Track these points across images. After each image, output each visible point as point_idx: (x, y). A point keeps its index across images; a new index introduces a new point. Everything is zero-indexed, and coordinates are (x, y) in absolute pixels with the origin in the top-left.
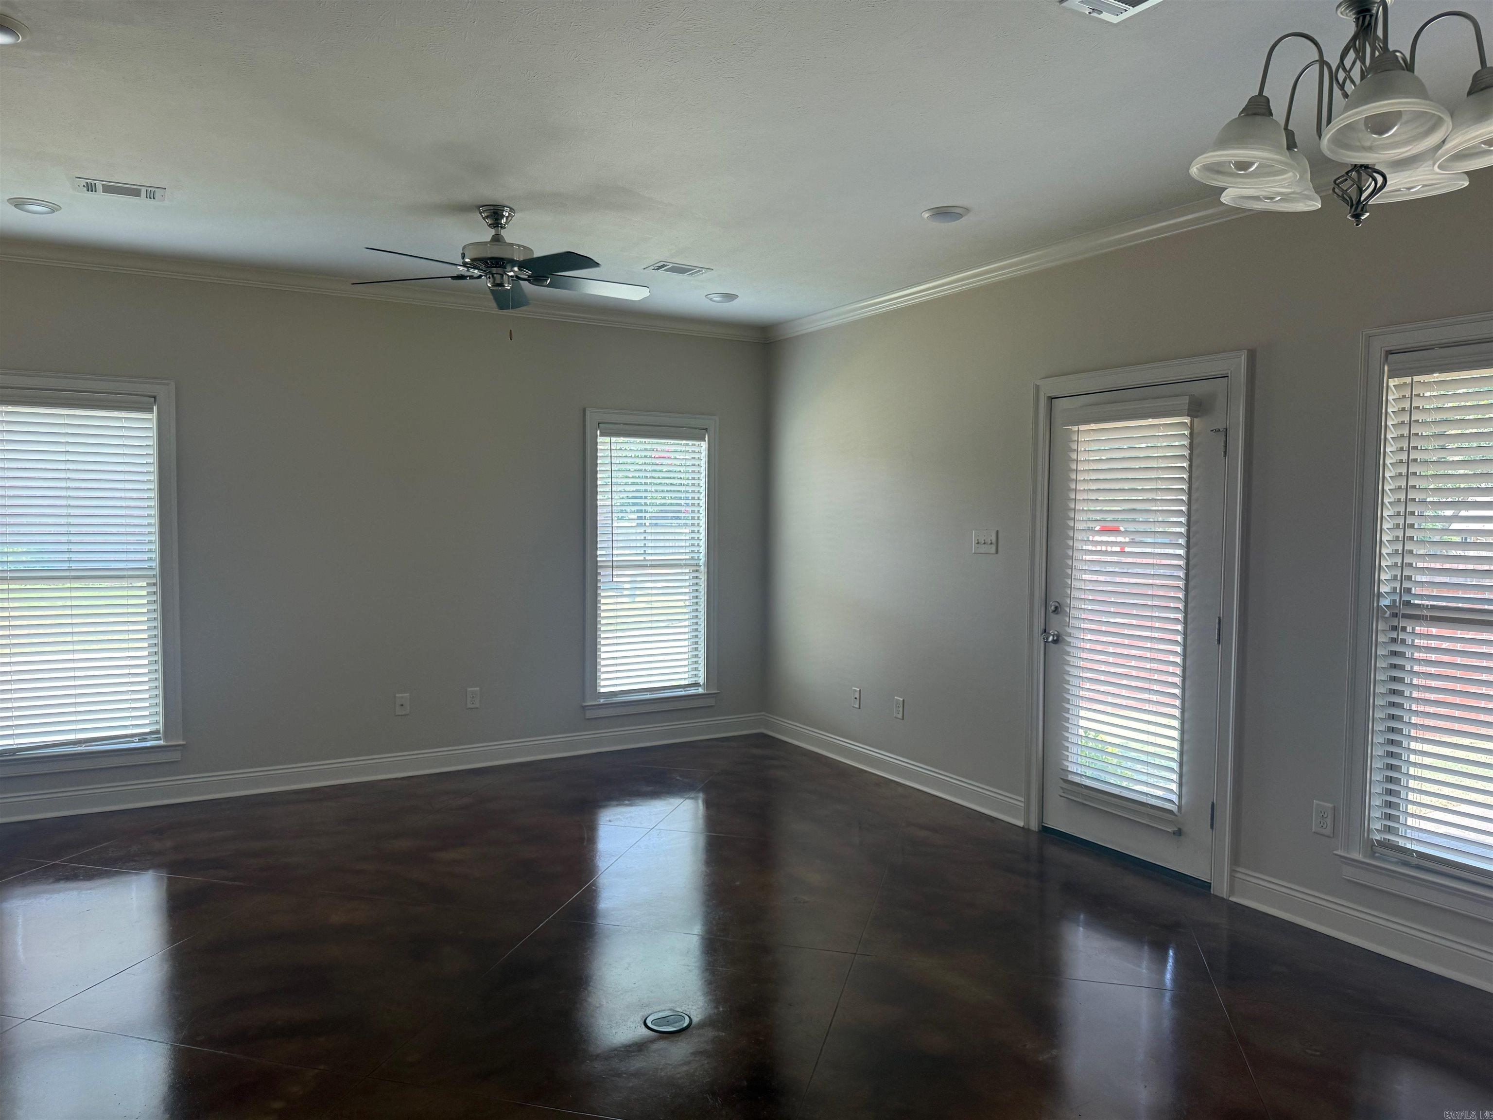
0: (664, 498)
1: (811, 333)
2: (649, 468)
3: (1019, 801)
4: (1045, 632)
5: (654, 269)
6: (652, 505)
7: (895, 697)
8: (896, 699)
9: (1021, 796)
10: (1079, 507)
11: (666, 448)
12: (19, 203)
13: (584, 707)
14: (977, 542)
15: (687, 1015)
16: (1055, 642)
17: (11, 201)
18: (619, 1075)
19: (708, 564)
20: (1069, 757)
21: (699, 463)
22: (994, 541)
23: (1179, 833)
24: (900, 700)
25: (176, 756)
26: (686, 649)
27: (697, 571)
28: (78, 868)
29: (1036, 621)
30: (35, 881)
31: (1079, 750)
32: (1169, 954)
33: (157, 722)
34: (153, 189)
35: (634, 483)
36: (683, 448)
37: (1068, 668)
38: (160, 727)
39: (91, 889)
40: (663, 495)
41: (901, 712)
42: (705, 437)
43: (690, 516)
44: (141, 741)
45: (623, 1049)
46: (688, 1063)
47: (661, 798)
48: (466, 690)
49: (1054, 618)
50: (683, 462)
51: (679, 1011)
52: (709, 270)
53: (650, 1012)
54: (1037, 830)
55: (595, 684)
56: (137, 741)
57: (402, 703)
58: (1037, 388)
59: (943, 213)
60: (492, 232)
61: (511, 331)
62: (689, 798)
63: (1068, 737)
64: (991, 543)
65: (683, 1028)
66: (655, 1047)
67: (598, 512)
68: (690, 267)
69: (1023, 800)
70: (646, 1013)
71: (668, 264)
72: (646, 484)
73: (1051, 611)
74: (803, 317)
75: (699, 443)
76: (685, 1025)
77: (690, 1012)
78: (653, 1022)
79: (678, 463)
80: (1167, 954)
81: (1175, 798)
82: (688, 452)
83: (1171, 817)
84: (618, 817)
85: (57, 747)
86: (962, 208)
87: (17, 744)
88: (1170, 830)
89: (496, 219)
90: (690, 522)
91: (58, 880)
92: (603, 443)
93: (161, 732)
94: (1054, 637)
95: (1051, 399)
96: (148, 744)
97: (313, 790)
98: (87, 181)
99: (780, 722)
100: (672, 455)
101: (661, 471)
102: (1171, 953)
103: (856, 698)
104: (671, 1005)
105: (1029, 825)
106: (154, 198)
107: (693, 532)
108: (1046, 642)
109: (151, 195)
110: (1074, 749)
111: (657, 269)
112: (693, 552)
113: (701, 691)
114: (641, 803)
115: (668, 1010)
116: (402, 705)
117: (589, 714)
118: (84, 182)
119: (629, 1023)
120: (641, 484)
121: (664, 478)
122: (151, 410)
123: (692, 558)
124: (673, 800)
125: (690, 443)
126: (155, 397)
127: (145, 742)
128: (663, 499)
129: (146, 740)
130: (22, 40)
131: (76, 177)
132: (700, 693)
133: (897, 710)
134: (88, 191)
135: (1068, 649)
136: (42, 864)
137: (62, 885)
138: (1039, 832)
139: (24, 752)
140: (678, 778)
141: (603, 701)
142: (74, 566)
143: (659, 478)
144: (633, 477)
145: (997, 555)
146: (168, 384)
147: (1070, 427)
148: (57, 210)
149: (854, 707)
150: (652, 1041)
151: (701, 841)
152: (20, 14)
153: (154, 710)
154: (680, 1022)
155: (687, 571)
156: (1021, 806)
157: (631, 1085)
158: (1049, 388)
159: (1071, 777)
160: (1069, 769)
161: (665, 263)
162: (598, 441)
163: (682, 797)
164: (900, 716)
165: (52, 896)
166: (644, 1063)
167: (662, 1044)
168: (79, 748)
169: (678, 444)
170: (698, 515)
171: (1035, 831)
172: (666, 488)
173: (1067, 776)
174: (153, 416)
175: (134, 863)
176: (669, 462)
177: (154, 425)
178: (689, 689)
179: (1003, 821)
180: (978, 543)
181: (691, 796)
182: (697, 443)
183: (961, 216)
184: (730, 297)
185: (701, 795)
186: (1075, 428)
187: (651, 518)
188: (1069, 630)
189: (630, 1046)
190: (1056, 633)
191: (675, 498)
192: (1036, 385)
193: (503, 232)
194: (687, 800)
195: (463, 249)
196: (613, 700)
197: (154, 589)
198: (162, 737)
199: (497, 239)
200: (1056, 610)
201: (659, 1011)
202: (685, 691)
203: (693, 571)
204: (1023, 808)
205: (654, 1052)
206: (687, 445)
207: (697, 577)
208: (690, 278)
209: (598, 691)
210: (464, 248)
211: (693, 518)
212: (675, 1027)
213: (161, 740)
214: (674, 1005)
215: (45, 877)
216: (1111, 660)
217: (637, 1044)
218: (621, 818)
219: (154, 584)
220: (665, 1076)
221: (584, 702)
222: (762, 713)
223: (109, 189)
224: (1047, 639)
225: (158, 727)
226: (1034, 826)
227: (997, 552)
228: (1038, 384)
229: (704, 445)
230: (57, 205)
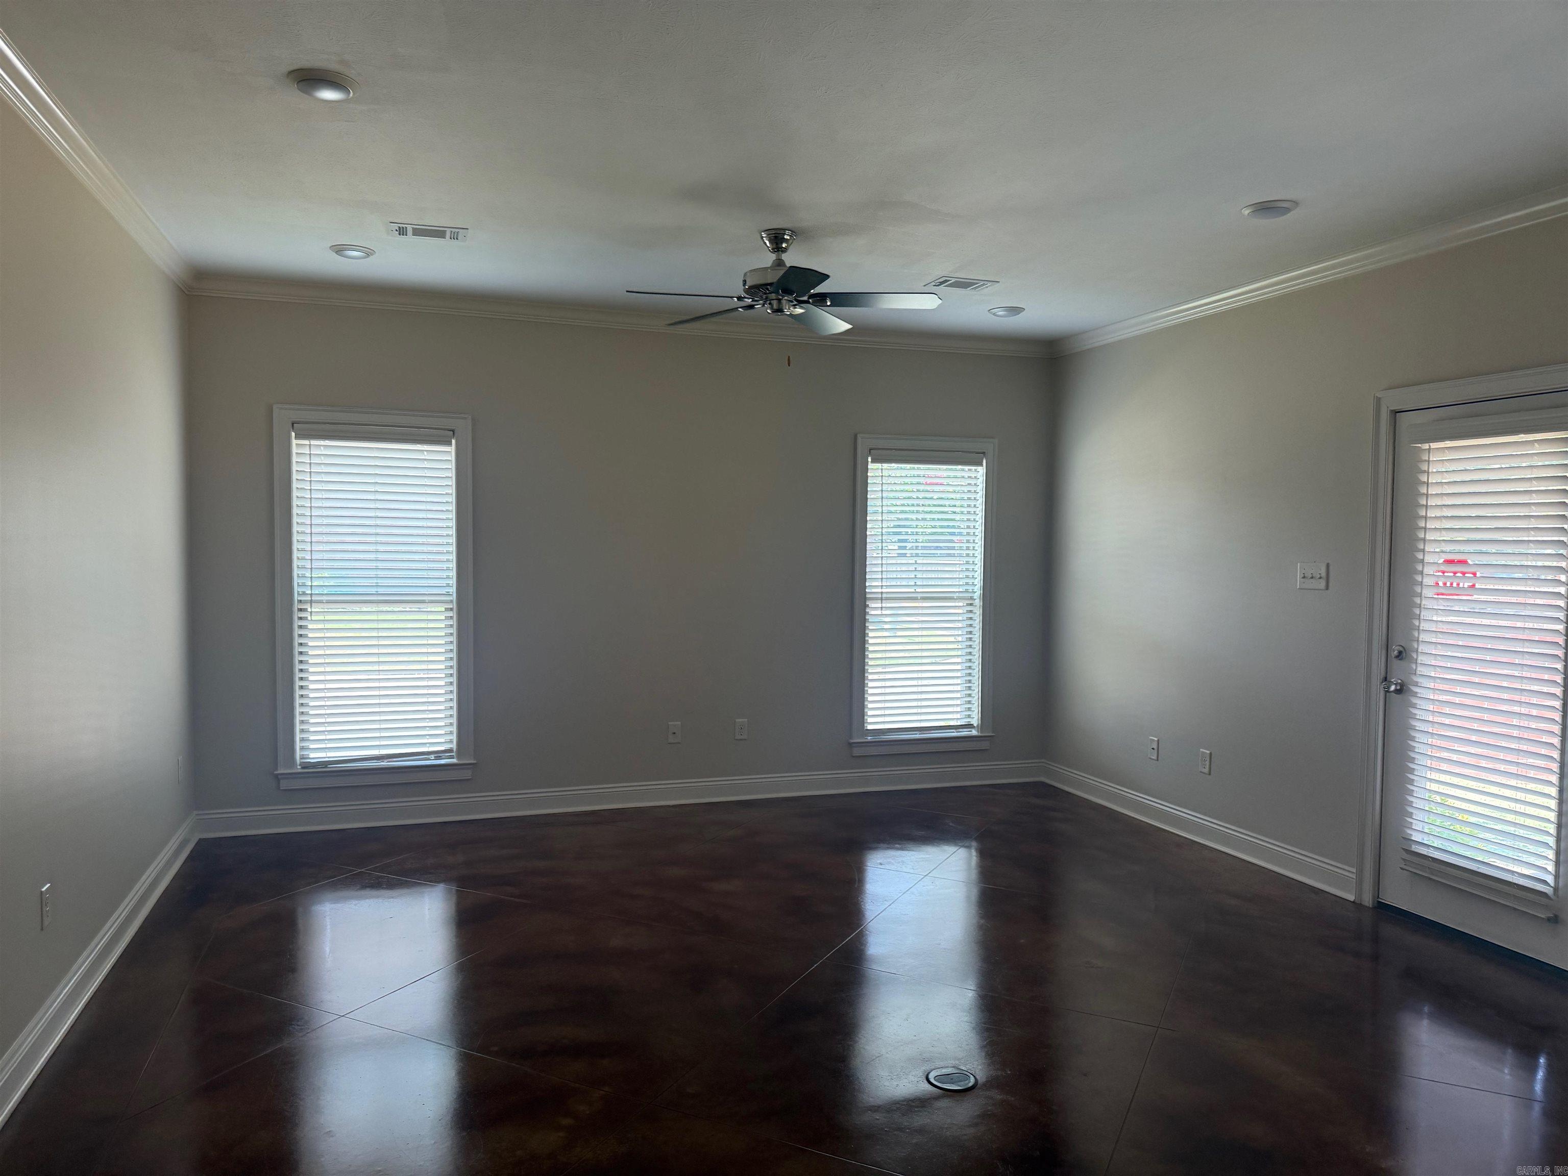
0: (935, 527)
1: (1104, 346)
2: (921, 495)
3: (1350, 872)
4: (1386, 680)
5: (934, 286)
6: (923, 534)
7: (1201, 750)
8: (1203, 752)
9: (1353, 867)
10: (1430, 536)
11: (939, 473)
12: (339, 250)
13: (851, 745)
14: (1302, 576)
15: (972, 1074)
16: (1399, 692)
17: (333, 247)
18: (900, 1129)
19: (984, 597)
20: (1414, 825)
21: (975, 490)
22: (1324, 574)
23: (1555, 920)
24: (1206, 753)
25: (467, 774)
26: (959, 688)
27: (971, 605)
28: (381, 877)
29: (1374, 666)
30: (345, 887)
31: (1426, 817)
32: (1538, 1061)
33: (451, 741)
34: (457, 230)
35: (903, 511)
36: (959, 474)
37: (1414, 723)
38: (454, 746)
39: (393, 898)
40: (933, 524)
41: (1207, 766)
42: (982, 462)
43: (965, 545)
44: (437, 758)
45: (905, 1103)
46: (976, 1125)
47: (934, 845)
48: (735, 721)
49: (1396, 664)
50: (959, 488)
51: (964, 1069)
52: (996, 283)
53: (933, 1067)
54: (1371, 906)
55: (863, 722)
56: (433, 758)
57: (675, 731)
58: (1378, 400)
59: (1266, 208)
60: (773, 257)
61: (789, 357)
62: (962, 846)
63: (1412, 802)
64: (1320, 578)
65: (969, 1088)
66: (938, 1105)
67: (867, 542)
68: (975, 281)
69: (1354, 871)
70: (926, 1067)
71: (950, 279)
72: (918, 512)
73: (1393, 657)
74: (1097, 329)
75: (976, 468)
76: (970, 1085)
77: (975, 1072)
78: (936, 1078)
79: (951, 489)
80: (1536, 1059)
81: (1550, 879)
82: (963, 477)
83: (1544, 901)
84: (889, 860)
85: (365, 761)
86: (1292, 201)
87: (329, 757)
88: (1543, 916)
89: (777, 244)
90: (964, 552)
91: (364, 887)
92: (875, 470)
93: (455, 750)
94: (1396, 686)
95: (1396, 412)
96: (443, 762)
97: (593, 813)
98: (399, 225)
99: (1061, 771)
100: (945, 481)
101: (931, 498)
102: (1542, 1060)
103: (1153, 749)
104: (953, 1062)
105: (1361, 900)
106: (457, 239)
107: (967, 563)
108: (1387, 691)
109: (455, 237)
110: (1418, 815)
111: (938, 285)
112: (967, 584)
113: (974, 732)
114: (912, 848)
115: (951, 1067)
116: (674, 733)
117: (857, 752)
118: (396, 226)
119: (910, 1076)
120: (913, 512)
121: (935, 506)
122: (449, 443)
123: (967, 591)
124: (946, 846)
125: (966, 468)
126: (453, 431)
127: (439, 759)
128: (933, 528)
129: (440, 758)
130: (354, 94)
131: (391, 222)
132: (974, 734)
133: (1203, 764)
134: (400, 235)
135: (1414, 700)
136: (351, 871)
137: (368, 892)
138: (1374, 908)
139: (331, 765)
140: (951, 824)
141: (871, 739)
142: (381, 590)
143: (929, 506)
144: (903, 505)
145: (1326, 591)
146: (465, 418)
147: (1420, 445)
148: (372, 255)
149: (1150, 758)
150: (937, 1098)
151: (975, 892)
152: (353, 71)
153: (448, 729)
154: (965, 1081)
155: (961, 604)
156: (1352, 878)
157: (914, 1141)
158: (1393, 401)
159: (1415, 848)
160: (1413, 838)
161: (947, 278)
162: (869, 467)
163: (956, 845)
164: (1206, 770)
165: (360, 902)
166: (929, 1120)
167: (944, 1103)
168: (382, 763)
169: (950, 470)
170: (974, 545)
171: (1369, 907)
172: (936, 516)
173: (1411, 847)
174: (452, 449)
175: (431, 876)
176: (941, 488)
177: (452, 457)
178: (961, 730)
179: (1329, 893)
180: (1304, 577)
181: (966, 845)
182: (973, 468)
183: (1287, 210)
184: (1015, 310)
185: (974, 844)
186: (1426, 446)
187: (911, 549)
188: (1415, 679)
189: (913, 1100)
190: (1399, 681)
191: (948, 527)
192: (1377, 397)
193: (784, 257)
194: (962, 848)
195: (744, 276)
196: (881, 738)
197: (450, 614)
198: (455, 756)
199: (779, 263)
200: (1400, 655)
201: (942, 1068)
202: (957, 732)
203: (968, 605)
204: (1355, 880)
205: (939, 1109)
206: (963, 470)
207: (971, 611)
208: (973, 292)
209: (866, 728)
210: (745, 274)
211: (968, 548)
212: (960, 1086)
213: (454, 758)
214: (957, 1062)
215: (353, 883)
216: (1486, 717)
217: (920, 1099)
218: (892, 861)
219: (451, 609)
220: (950, 1136)
221: (850, 738)
222: (1043, 760)
223: (417, 232)
224: (1389, 688)
225: (451, 746)
226: (1368, 900)
227: (1327, 588)
228: (1379, 396)
229: (981, 471)
230: (372, 250)
